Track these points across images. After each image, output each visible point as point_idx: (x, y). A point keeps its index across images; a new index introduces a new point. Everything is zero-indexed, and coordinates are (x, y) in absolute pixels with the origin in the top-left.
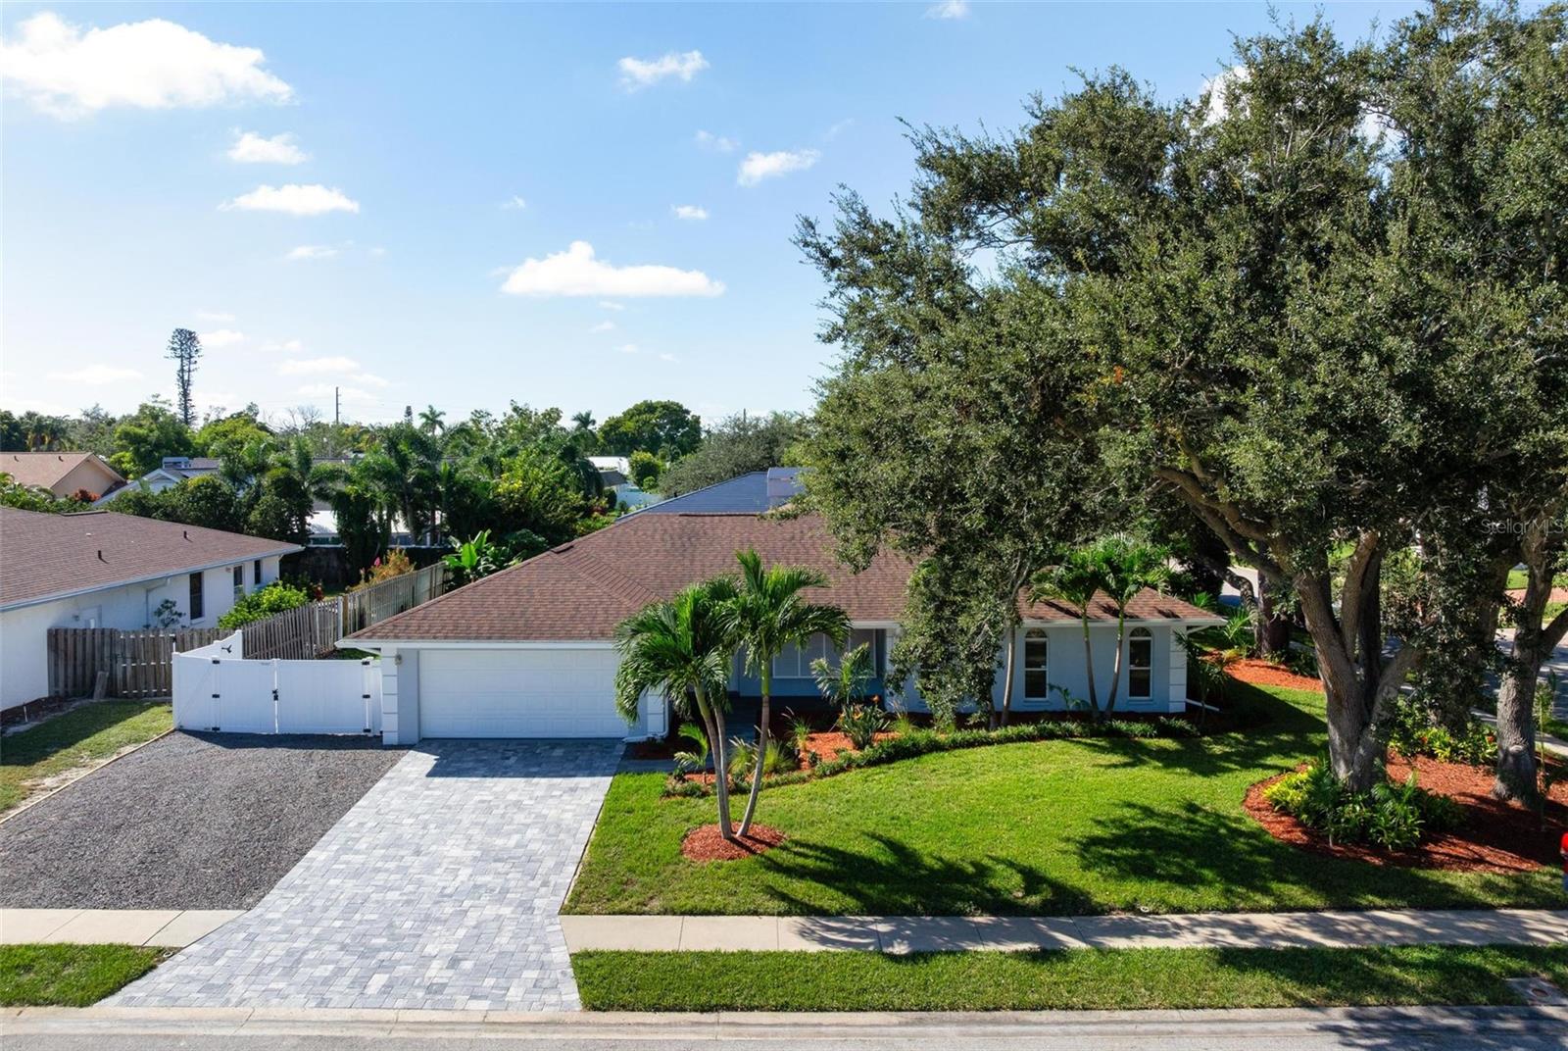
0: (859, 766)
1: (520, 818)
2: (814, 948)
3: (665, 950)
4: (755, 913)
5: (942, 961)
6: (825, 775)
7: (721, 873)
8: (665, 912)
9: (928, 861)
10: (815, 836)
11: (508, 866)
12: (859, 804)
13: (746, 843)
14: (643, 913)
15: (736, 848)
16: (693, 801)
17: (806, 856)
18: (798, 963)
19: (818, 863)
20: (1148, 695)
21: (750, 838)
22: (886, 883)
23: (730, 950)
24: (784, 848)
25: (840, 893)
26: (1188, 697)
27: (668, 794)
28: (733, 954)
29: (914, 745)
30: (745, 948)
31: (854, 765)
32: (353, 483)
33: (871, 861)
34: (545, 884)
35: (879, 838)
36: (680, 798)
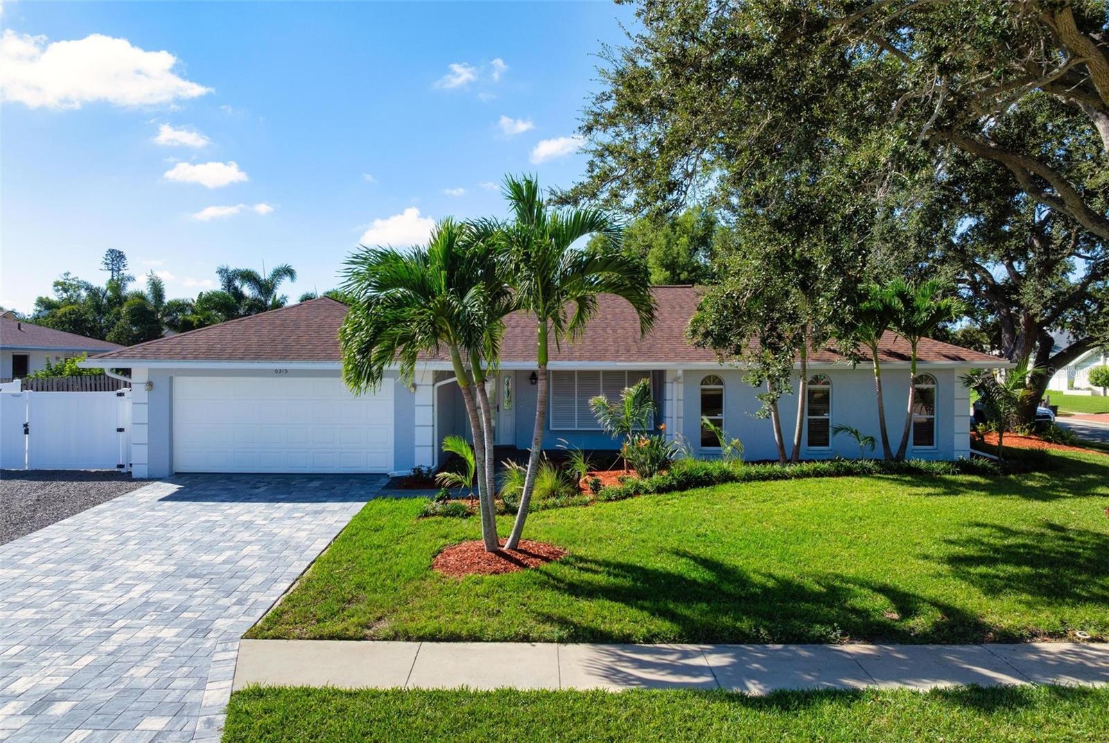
0: (647, 492)
1: (245, 536)
2: (615, 689)
3: (380, 689)
4: (526, 639)
5: (827, 708)
6: (609, 500)
7: (480, 589)
8: (395, 638)
9: (757, 578)
10: (605, 552)
11: (202, 582)
12: (654, 523)
13: (517, 556)
14: (363, 638)
15: (503, 561)
16: (455, 520)
17: (596, 572)
18: (593, 709)
19: (612, 579)
20: (932, 444)
21: (521, 551)
22: (708, 602)
23: (484, 687)
24: (565, 563)
25: (646, 614)
26: (971, 447)
27: (426, 514)
28: (488, 694)
29: (706, 474)
30: (507, 686)
31: (642, 492)
32: (197, 314)
33: (679, 579)
34: (240, 602)
35: (684, 555)
36: (439, 518)
